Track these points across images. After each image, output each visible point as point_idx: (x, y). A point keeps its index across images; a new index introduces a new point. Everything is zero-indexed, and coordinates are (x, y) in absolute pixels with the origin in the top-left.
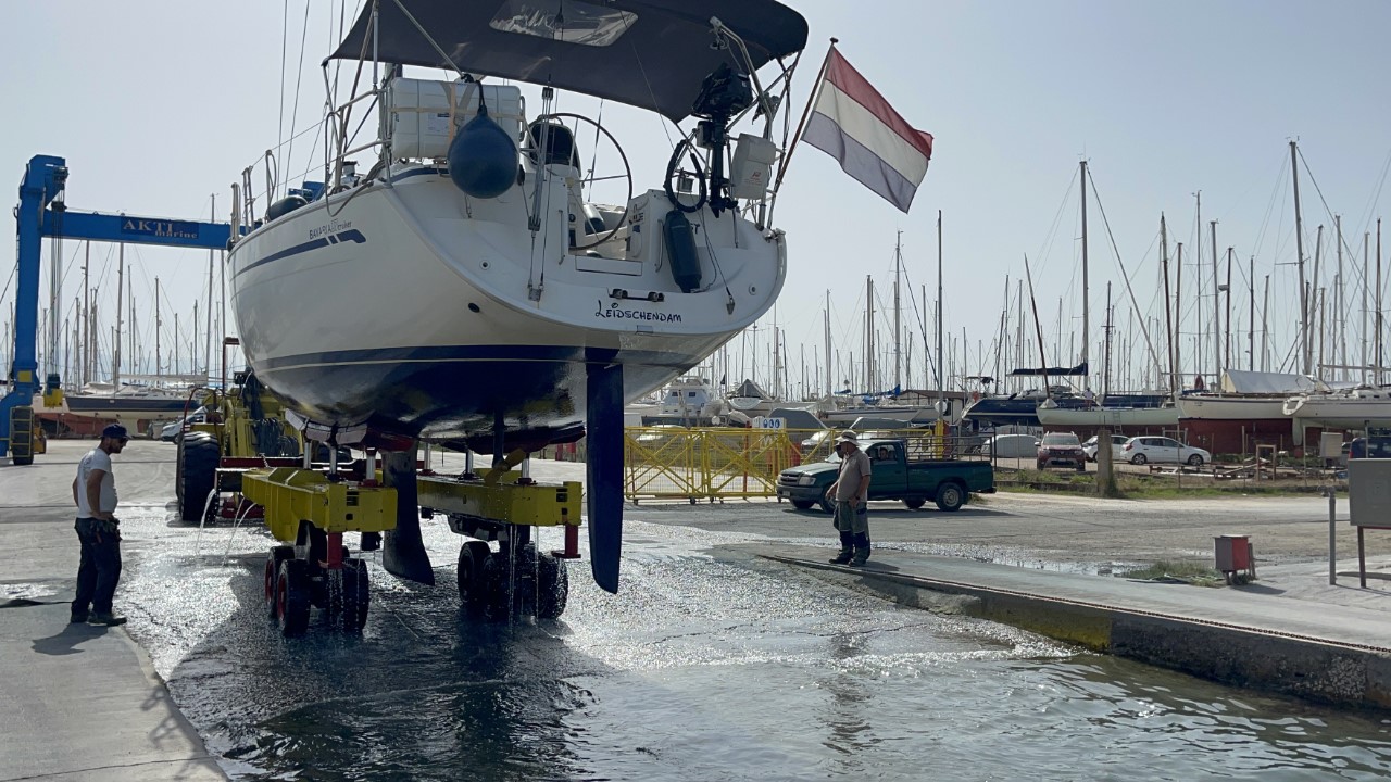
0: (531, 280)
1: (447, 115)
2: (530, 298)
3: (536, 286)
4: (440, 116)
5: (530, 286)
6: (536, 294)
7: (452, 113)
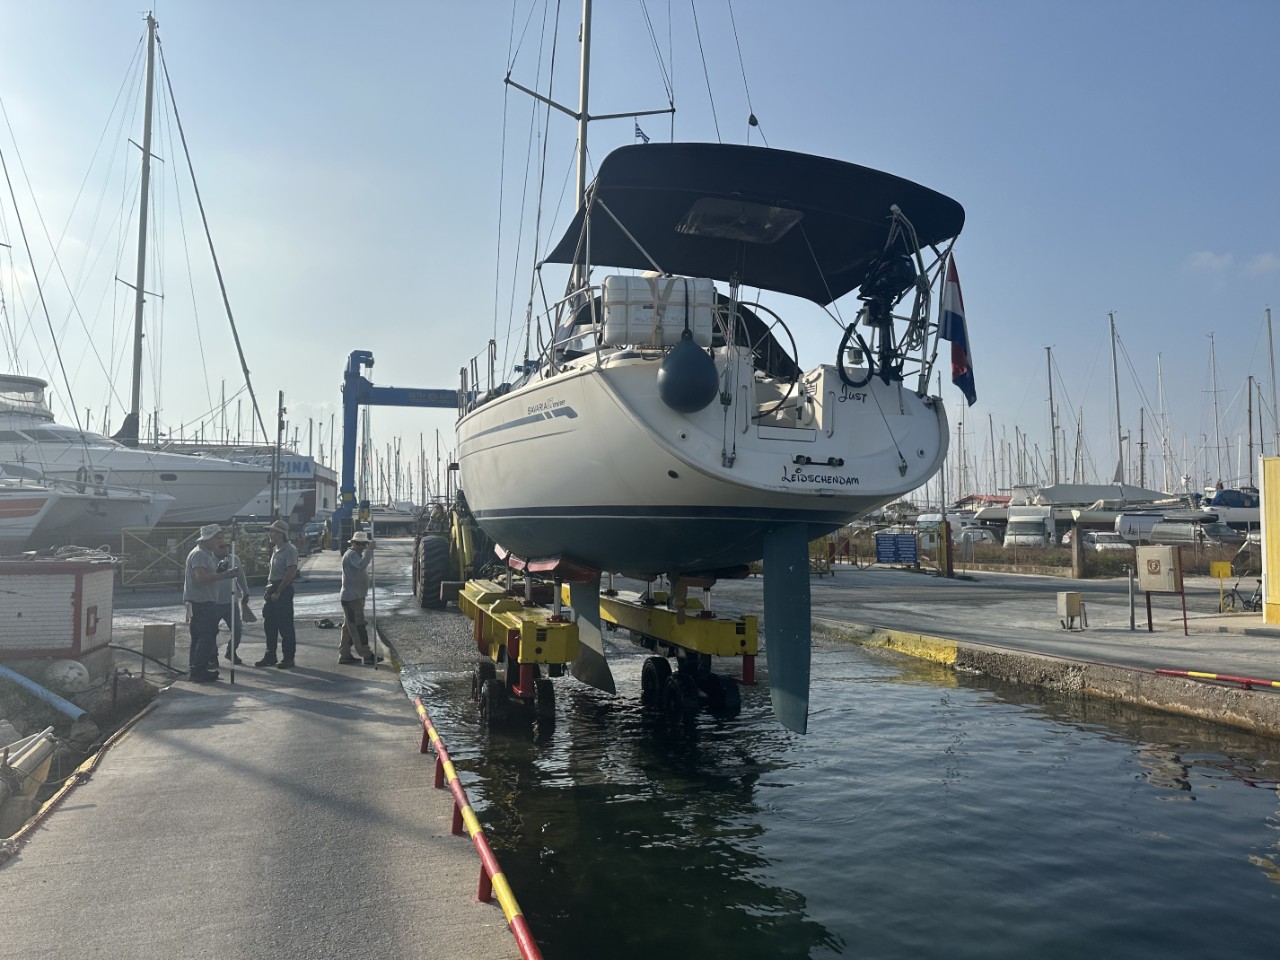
0: (724, 450)
1: (651, 307)
2: (724, 465)
3: (729, 454)
4: (645, 307)
5: (724, 455)
6: (729, 461)
7: (656, 305)
